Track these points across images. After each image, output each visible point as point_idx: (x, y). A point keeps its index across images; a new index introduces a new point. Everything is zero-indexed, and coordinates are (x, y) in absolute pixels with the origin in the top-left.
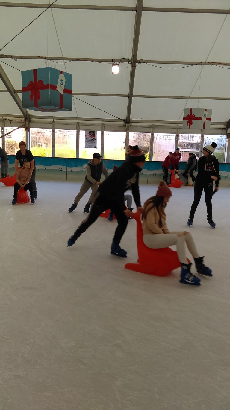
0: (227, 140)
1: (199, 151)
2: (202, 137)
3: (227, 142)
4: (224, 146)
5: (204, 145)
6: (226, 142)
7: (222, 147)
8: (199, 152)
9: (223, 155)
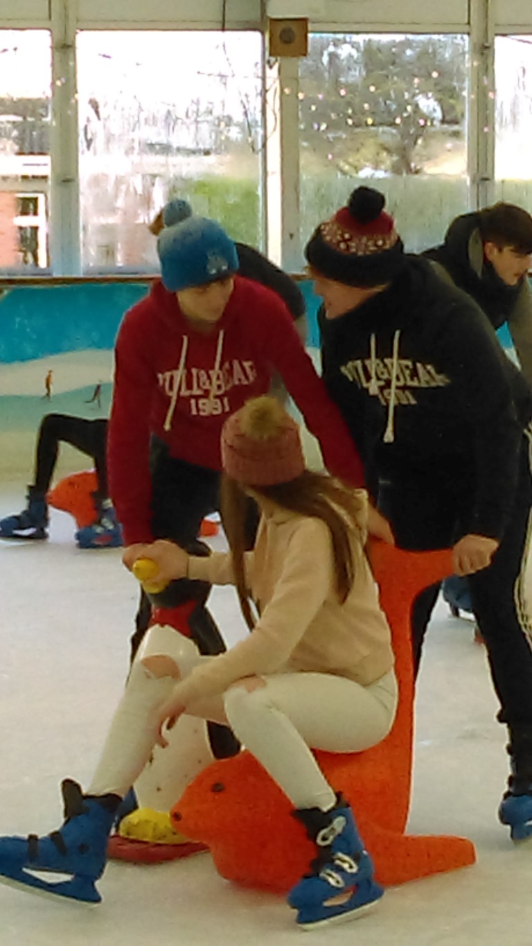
0: (272, 74)
1: (46, 171)
2: (64, 49)
3: (269, 96)
4: (248, 128)
5: (82, 123)
6: (264, 91)
7: (235, 133)
8: (45, 178)
9: (251, 200)
